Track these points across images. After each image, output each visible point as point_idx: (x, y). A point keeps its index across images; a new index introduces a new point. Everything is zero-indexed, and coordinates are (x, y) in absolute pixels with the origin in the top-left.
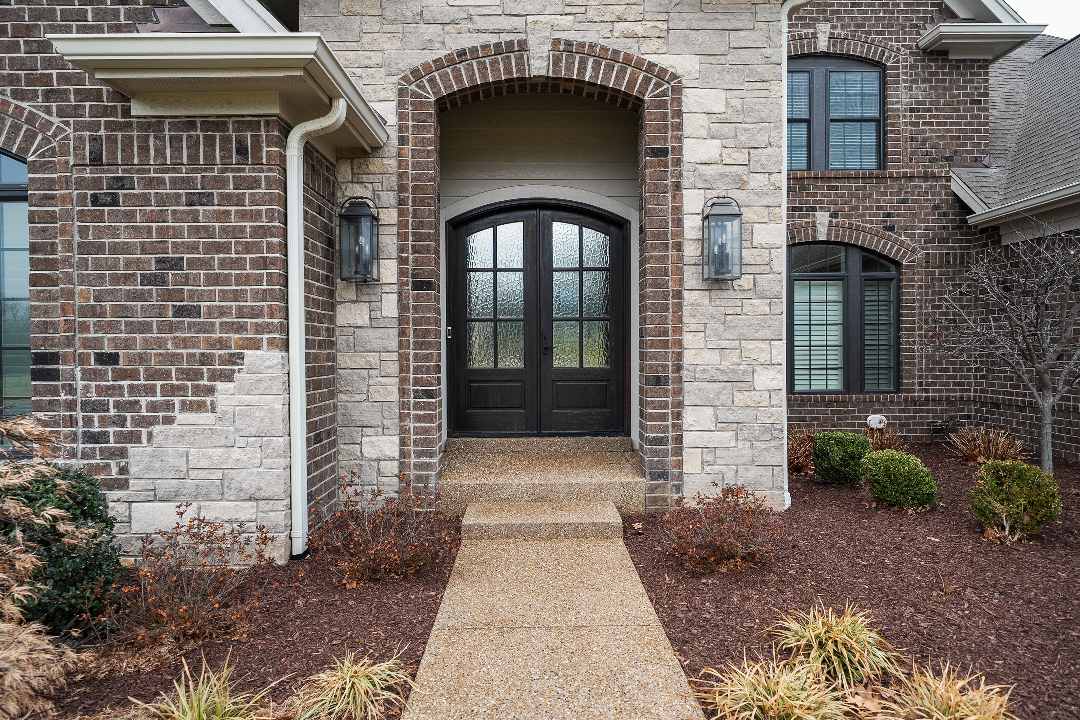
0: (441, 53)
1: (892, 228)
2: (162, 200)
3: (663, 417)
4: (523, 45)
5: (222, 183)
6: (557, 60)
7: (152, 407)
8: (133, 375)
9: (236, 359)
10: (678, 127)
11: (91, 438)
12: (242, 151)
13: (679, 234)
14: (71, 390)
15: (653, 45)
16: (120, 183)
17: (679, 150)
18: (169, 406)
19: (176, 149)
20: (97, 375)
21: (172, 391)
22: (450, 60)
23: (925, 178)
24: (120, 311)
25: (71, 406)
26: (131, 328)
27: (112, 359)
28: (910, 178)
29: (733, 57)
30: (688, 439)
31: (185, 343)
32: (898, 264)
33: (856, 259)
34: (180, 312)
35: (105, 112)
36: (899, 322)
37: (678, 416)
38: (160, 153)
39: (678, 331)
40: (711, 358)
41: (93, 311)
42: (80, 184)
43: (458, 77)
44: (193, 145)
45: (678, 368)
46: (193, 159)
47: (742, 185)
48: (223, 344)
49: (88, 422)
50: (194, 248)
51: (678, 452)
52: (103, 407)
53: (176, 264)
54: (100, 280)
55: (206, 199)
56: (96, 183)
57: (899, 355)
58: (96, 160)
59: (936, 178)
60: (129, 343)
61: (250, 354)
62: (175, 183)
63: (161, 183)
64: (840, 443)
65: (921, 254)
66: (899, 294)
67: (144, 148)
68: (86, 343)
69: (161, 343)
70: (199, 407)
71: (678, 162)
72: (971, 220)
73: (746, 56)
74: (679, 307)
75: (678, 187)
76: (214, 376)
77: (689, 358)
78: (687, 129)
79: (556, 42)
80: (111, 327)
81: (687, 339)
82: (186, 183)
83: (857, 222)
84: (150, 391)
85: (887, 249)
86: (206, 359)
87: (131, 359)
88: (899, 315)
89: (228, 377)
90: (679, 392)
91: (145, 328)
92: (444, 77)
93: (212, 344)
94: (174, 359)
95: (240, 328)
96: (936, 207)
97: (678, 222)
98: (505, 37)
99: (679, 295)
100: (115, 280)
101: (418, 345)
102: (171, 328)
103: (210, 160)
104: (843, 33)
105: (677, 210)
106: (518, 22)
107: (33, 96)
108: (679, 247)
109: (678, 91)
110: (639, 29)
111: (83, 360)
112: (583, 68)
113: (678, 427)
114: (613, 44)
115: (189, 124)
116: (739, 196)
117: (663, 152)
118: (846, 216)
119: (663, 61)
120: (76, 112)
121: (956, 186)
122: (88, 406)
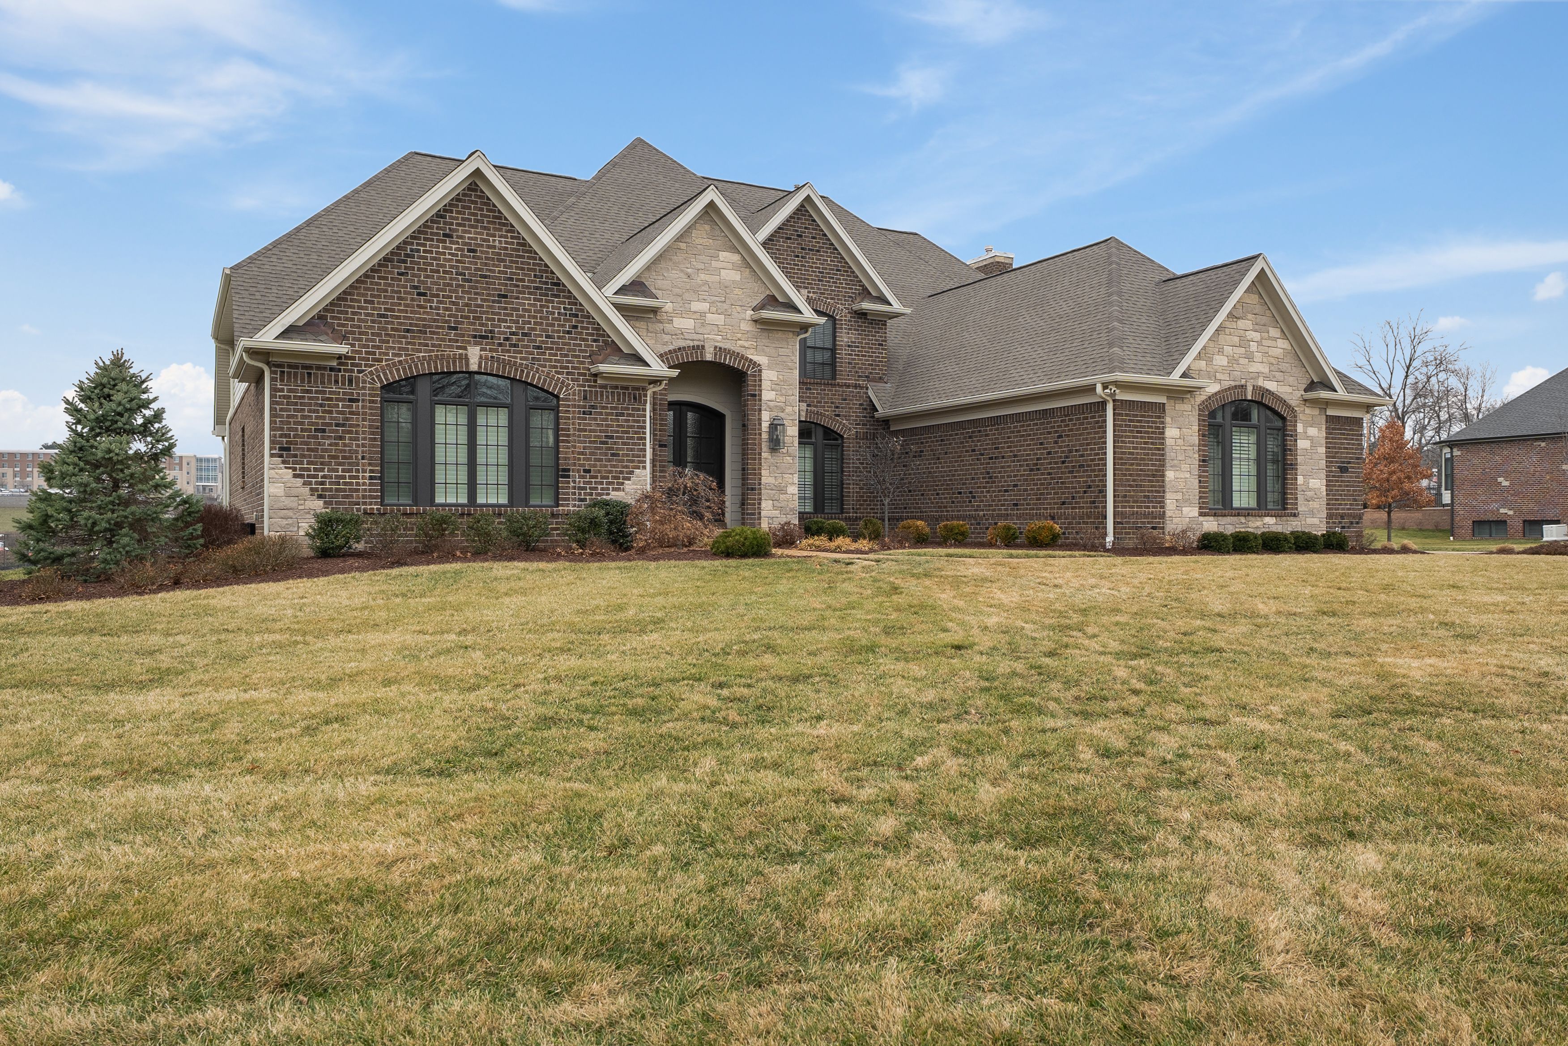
0: (671, 348)
1: (838, 415)
2: (607, 414)
3: (754, 504)
4: (703, 347)
5: (628, 409)
6: (716, 354)
7: (602, 489)
8: (596, 477)
9: (632, 473)
10: (760, 386)
11: (581, 500)
12: (635, 398)
13: (760, 429)
14: (574, 482)
15: (752, 351)
16: (593, 407)
17: (760, 395)
18: (608, 489)
19: (613, 396)
20: (584, 477)
21: (609, 483)
22: (675, 351)
23: (856, 386)
24: (592, 454)
25: (574, 488)
26: (596, 460)
27: (589, 471)
28: (848, 386)
29: (780, 359)
30: (763, 513)
31: (614, 466)
32: (842, 437)
33: (820, 432)
34: (613, 455)
35: (587, 380)
36: (842, 471)
37: (760, 504)
38: (607, 397)
39: (760, 469)
40: (771, 480)
41: (582, 453)
42: (579, 407)
43: (678, 358)
44: (619, 395)
45: (760, 484)
46: (619, 400)
47: (783, 411)
48: (627, 467)
49: (580, 494)
50: (618, 432)
51: (760, 519)
52: (585, 488)
53: (612, 437)
54: (585, 442)
55: (622, 415)
56: (585, 407)
57: (842, 491)
58: (585, 398)
59: (861, 387)
60: (595, 466)
61: (637, 471)
62: (612, 408)
63: (607, 408)
64: (816, 523)
65: (853, 432)
66: (842, 455)
67: (602, 395)
68: (580, 465)
69: (606, 466)
70: (618, 490)
71: (760, 400)
72: (876, 415)
73: (785, 358)
74: (760, 459)
75: (760, 410)
76: (624, 478)
77: (764, 480)
78: (763, 387)
79: (716, 347)
80: (589, 459)
81: (763, 472)
82: (616, 408)
83: (821, 410)
84: (602, 483)
85: (836, 428)
86: (621, 472)
87: (595, 472)
88: (842, 468)
89: (629, 479)
90: (760, 494)
91: (600, 460)
92: (672, 357)
93: (623, 467)
94: (610, 472)
95: (633, 461)
96: (861, 405)
97: (760, 424)
98: (696, 343)
99: (760, 454)
100: (590, 442)
101: (661, 471)
102: (609, 460)
103: (624, 400)
104: (814, 296)
105: (760, 419)
106: (700, 337)
107: (562, 373)
108: (760, 434)
109: (760, 371)
110: (746, 344)
111: (579, 471)
112: (725, 359)
113: (759, 508)
114: (737, 350)
115: (616, 387)
116: (781, 415)
117: (755, 395)
118: (816, 406)
119: (755, 358)
120: (577, 380)
121: (871, 393)
122: (580, 488)
